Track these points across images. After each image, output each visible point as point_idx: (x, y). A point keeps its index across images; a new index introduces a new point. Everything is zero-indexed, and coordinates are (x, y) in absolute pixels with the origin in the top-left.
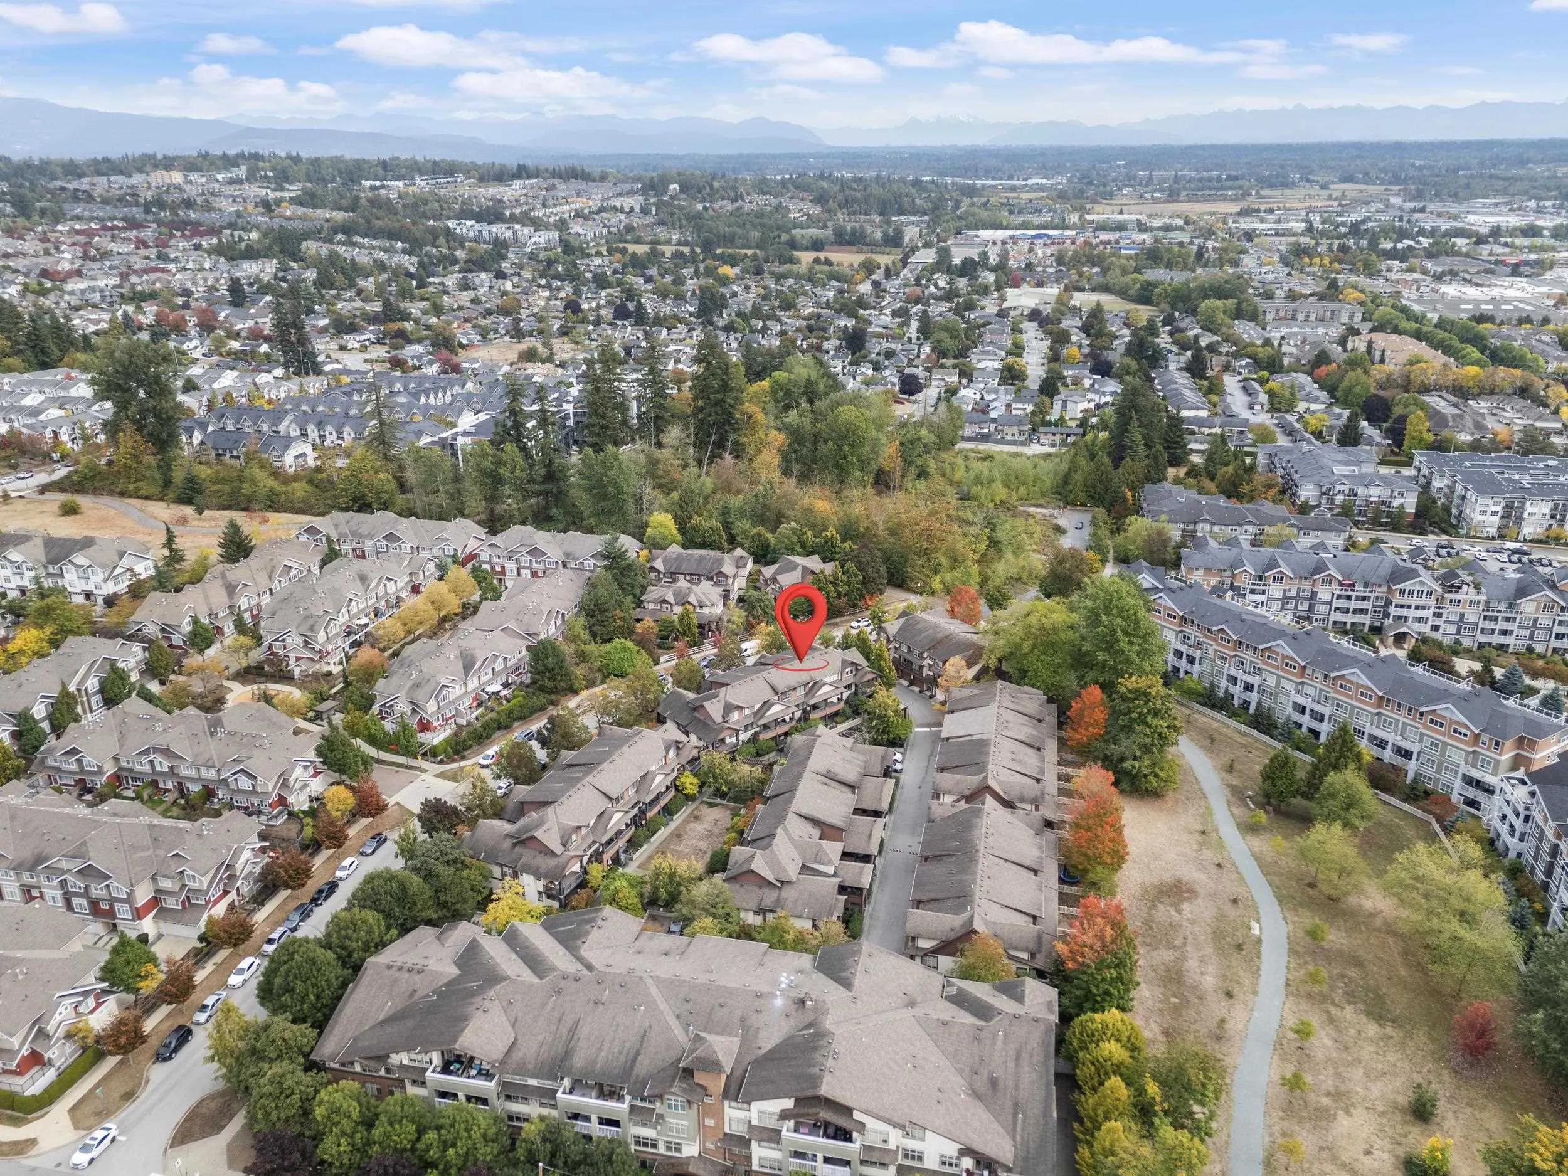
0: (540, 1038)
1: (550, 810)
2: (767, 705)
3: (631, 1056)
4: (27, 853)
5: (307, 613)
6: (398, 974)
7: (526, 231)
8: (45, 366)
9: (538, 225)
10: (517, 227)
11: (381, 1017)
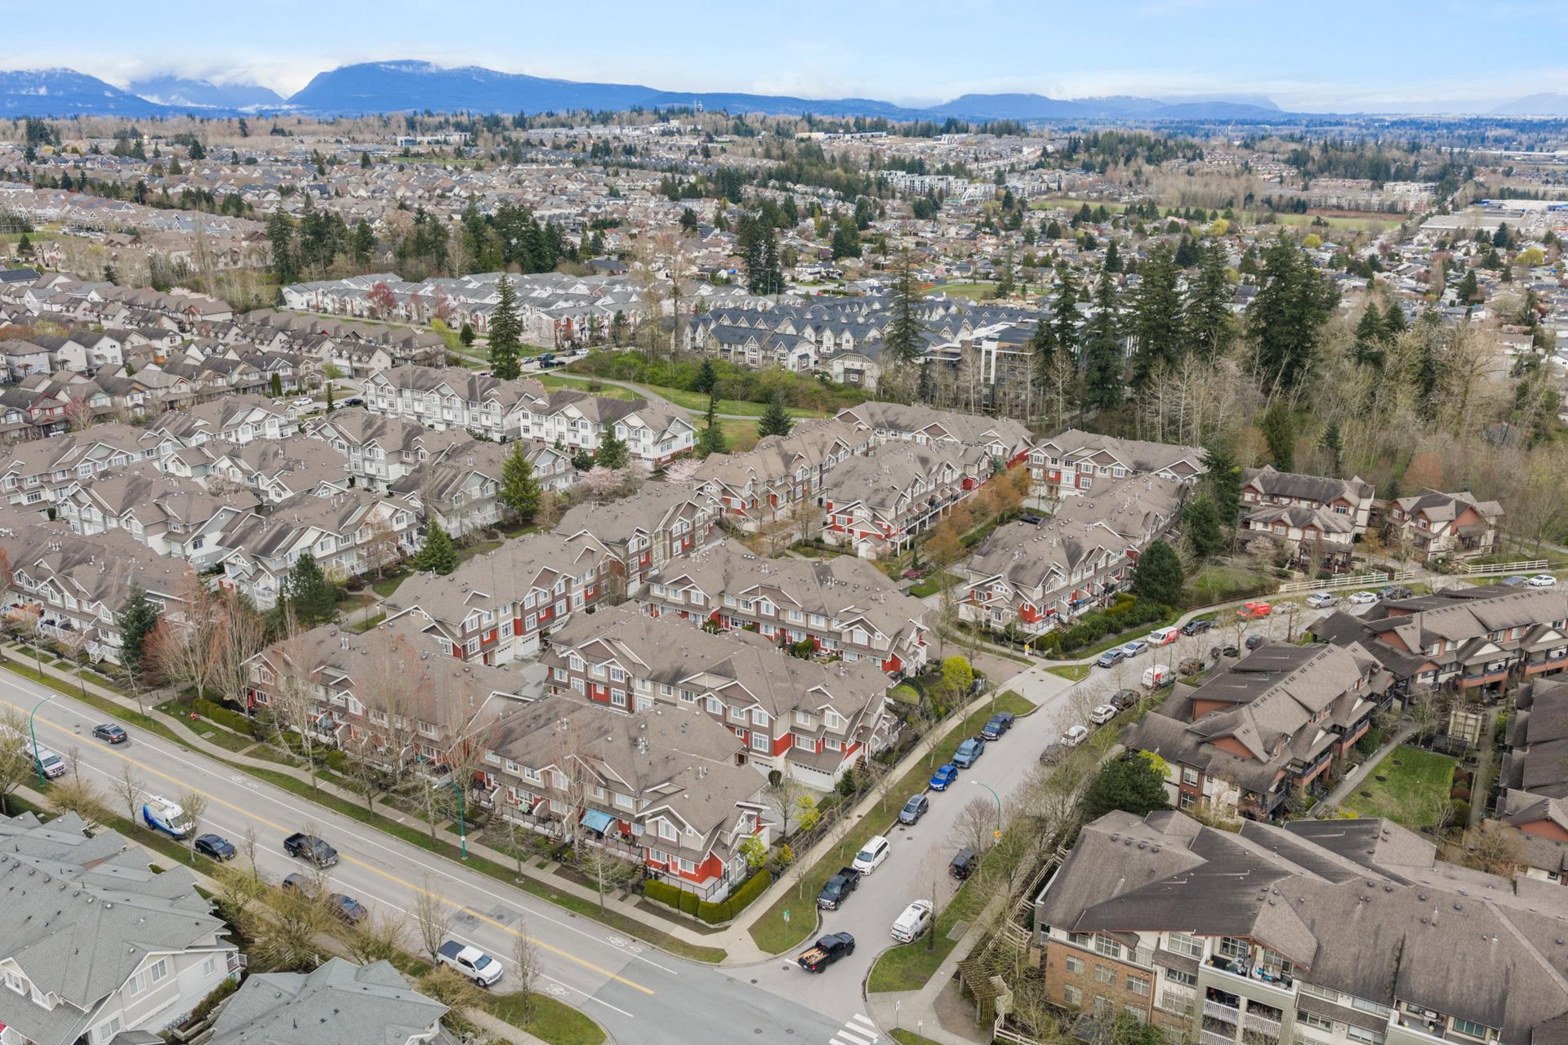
0: (1354, 950)
1: (1244, 710)
2: (1474, 643)
3: (1496, 996)
4: (665, 664)
5: (876, 486)
6: (1126, 849)
7: (960, 182)
8: (540, 269)
9: (971, 177)
10: (951, 178)
11: (1116, 893)
